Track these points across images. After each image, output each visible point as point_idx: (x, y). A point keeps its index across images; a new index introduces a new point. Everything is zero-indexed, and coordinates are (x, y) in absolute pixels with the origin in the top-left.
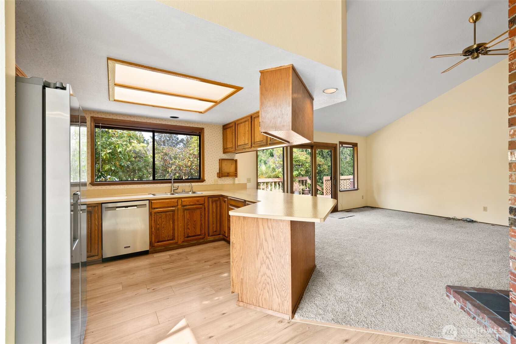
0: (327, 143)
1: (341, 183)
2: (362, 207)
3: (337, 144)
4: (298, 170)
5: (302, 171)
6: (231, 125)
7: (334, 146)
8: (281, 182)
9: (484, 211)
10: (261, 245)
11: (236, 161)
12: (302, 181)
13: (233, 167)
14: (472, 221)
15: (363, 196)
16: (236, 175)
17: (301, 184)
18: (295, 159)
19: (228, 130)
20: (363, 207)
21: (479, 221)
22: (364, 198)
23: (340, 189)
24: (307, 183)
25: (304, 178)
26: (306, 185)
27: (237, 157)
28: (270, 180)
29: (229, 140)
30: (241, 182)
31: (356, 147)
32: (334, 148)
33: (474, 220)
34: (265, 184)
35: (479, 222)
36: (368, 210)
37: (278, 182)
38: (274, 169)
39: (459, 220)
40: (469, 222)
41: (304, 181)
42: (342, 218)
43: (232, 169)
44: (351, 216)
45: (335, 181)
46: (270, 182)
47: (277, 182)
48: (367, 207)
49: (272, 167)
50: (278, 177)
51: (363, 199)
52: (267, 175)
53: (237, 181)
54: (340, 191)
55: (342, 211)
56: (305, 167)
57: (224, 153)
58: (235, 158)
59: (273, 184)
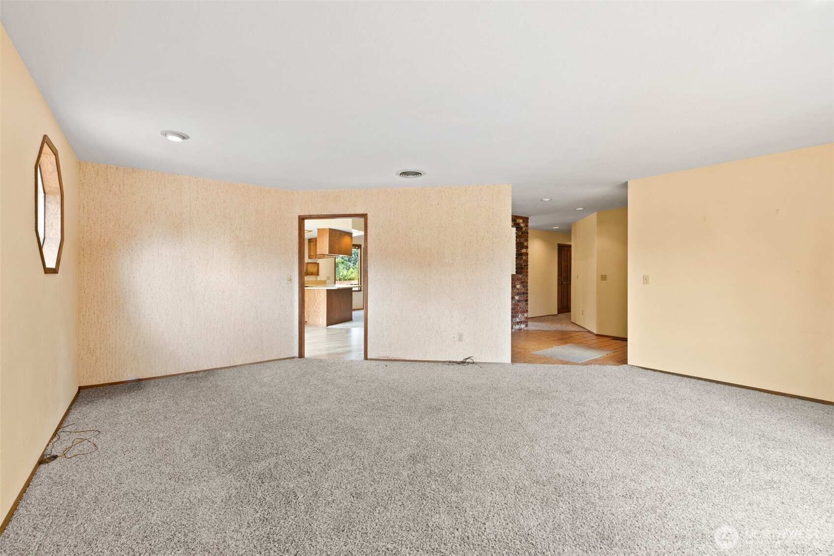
6: (313, 240)
10: (316, 300)
11: (318, 264)
13: (316, 268)
16: (317, 274)
19: (312, 243)
27: (319, 261)
29: (312, 250)
30: (322, 280)
43: (315, 270)
53: (319, 278)
57: (309, 258)
58: (318, 262)
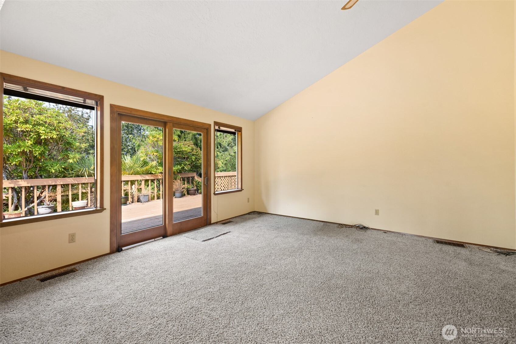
0: (193, 121)
1: (216, 183)
2: (247, 214)
3: (210, 125)
4: (180, 165)
5: (186, 165)
7: (206, 127)
8: (156, 180)
9: (375, 215)
12: (188, 178)
14: (364, 228)
15: (248, 199)
17: (186, 182)
18: (177, 150)
20: (249, 214)
21: (371, 227)
22: (250, 201)
23: (215, 192)
24: (195, 180)
25: (190, 175)
26: (193, 183)
28: (138, 177)
31: (240, 133)
32: (205, 131)
33: (367, 226)
34: (129, 183)
35: (371, 229)
36: (253, 218)
37: (151, 180)
38: (145, 163)
39: (352, 226)
40: (362, 229)
41: (191, 179)
42: (209, 239)
44: (224, 234)
45: (207, 179)
46: (137, 180)
47: (149, 180)
48: (254, 212)
49: (142, 159)
50: (151, 173)
51: (248, 202)
52: (132, 171)
54: (215, 194)
55: (217, 223)
56: (190, 160)
59: (143, 182)
